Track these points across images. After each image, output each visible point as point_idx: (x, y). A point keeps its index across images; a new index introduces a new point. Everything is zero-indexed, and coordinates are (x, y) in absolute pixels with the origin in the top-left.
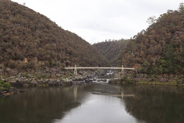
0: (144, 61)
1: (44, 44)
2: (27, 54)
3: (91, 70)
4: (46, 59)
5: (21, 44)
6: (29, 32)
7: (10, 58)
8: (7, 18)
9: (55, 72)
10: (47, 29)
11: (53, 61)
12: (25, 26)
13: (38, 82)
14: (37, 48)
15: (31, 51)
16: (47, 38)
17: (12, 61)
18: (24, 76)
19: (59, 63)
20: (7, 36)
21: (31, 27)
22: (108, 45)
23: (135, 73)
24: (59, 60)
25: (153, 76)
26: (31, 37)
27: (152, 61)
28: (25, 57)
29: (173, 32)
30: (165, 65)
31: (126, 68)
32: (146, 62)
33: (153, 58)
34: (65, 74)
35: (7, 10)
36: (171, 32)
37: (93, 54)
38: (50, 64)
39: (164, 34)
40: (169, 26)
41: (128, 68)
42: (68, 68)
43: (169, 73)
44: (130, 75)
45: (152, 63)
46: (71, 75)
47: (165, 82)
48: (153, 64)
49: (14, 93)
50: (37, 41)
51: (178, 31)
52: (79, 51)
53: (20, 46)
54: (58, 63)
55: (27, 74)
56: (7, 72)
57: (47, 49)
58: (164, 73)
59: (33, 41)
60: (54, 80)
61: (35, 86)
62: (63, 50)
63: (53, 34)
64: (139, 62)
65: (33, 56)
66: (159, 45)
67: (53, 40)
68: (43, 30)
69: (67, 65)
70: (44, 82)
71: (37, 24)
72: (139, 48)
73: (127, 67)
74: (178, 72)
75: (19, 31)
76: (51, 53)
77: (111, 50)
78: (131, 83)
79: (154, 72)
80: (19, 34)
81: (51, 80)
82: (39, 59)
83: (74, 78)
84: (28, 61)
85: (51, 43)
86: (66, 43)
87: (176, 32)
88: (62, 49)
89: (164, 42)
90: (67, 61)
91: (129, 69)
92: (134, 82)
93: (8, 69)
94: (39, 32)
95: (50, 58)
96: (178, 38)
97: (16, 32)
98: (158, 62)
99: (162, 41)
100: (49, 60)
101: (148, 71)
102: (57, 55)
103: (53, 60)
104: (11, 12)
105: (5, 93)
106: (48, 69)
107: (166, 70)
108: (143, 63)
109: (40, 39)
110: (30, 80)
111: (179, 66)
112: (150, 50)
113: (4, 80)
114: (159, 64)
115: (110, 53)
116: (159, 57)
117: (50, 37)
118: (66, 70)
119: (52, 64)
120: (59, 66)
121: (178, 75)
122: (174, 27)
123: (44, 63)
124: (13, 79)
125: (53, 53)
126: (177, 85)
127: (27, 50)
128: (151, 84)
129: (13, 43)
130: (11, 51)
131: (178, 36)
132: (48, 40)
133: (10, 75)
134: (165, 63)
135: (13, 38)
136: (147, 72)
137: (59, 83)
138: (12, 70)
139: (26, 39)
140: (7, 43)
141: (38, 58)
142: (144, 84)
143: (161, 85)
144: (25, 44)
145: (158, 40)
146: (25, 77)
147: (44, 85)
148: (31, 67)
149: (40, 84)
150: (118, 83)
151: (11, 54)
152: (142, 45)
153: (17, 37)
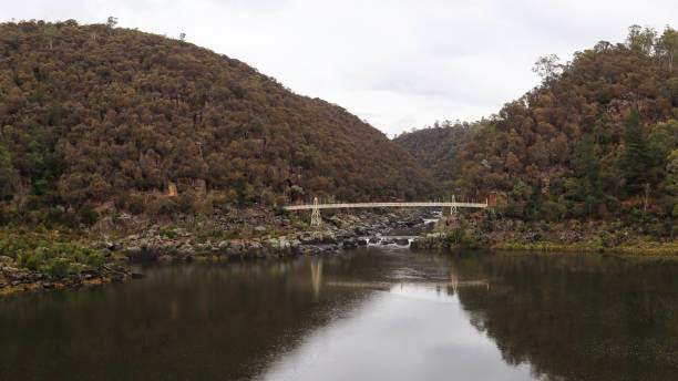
0: (516, 183)
1: (226, 143)
2: (176, 172)
3: (376, 210)
4: (230, 183)
5: (160, 145)
6: (183, 113)
7: (131, 187)
8: (128, 79)
9: (254, 221)
10: (237, 98)
11: (250, 189)
12: (174, 95)
13: (197, 249)
14: (205, 155)
15: (186, 164)
16: (233, 124)
17: (135, 194)
18: (162, 235)
19: (270, 193)
20: (125, 126)
21: (191, 96)
22: (441, 137)
23: (490, 219)
24: (268, 186)
25: (538, 225)
26: (188, 124)
27: (540, 180)
28: (169, 182)
29: (603, 101)
30: (575, 193)
31: (463, 205)
32: (521, 186)
33: (543, 175)
34: (283, 225)
35: (130, 59)
36: (598, 100)
37: (390, 164)
38: (242, 196)
39: (578, 106)
40: (595, 83)
41: (470, 202)
42: (295, 208)
43: (583, 217)
44: (475, 223)
45: (540, 187)
46: (300, 229)
47: (571, 243)
48: (544, 191)
49: (113, 280)
50: (204, 134)
51: (617, 97)
52: (339, 157)
53: (156, 151)
54: (266, 195)
55: (172, 228)
56: (121, 223)
57: (235, 155)
58: (570, 216)
59: (193, 134)
60: (243, 244)
61: (189, 260)
62: (282, 156)
63: (256, 111)
64: (501, 186)
65: (193, 176)
66: (563, 138)
67: (252, 130)
68: (226, 102)
69: (294, 197)
70: (214, 248)
71: (208, 87)
72: (505, 146)
73: (466, 201)
74: (607, 214)
75: (156, 111)
76: (247, 165)
77: (451, 151)
78: (476, 248)
79: (543, 215)
80: (154, 120)
81: (235, 242)
82: (209, 186)
83: (307, 235)
84: (180, 192)
85: (247, 138)
86: (295, 134)
87: (614, 101)
88: (277, 153)
89: (576, 128)
90: (294, 187)
91: (473, 205)
92: (483, 244)
93: (125, 216)
94: (213, 109)
95: (240, 181)
96: (616, 117)
97: (148, 115)
98: (557, 186)
99: (571, 126)
100: (239, 185)
101: (527, 213)
102: (263, 172)
103: (250, 186)
104: (141, 61)
105: (89, 279)
106: (233, 213)
107: (577, 207)
108: (511, 190)
109: (215, 129)
110: (178, 243)
111: (611, 197)
112: (535, 150)
113: (111, 245)
114: (559, 189)
115: (448, 159)
116: (563, 170)
117: (244, 121)
118: (288, 213)
119: (246, 198)
120: (267, 204)
121: (607, 220)
122: (607, 87)
123: (222, 196)
124: (134, 242)
125: (252, 167)
126: (602, 251)
127: (176, 161)
128: (532, 250)
129: (138, 144)
130: (133, 167)
131: (618, 112)
132: (238, 131)
133: (128, 232)
134: (576, 188)
135: (138, 130)
136: (524, 213)
137: (258, 253)
138: (136, 217)
139: (175, 131)
140: (125, 146)
141: (207, 182)
142: (511, 249)
143: (559, 250)
144: (169, 145)
145: (559, 121)
146: (165, 237)
147: (215, 258)
148: (184, 208)
149: (203, 255)
150: (437, 248)
151: (133, 176)
152: (512, 136)
153: (150, 128)
